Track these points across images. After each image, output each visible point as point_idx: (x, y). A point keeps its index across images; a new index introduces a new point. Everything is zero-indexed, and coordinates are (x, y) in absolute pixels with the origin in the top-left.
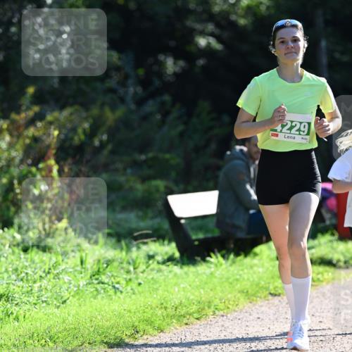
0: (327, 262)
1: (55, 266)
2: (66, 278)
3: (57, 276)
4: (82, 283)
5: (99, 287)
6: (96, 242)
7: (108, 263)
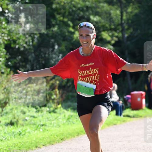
0: (128, 116)
1: (58, 117)
2: (60, 120)
3: (58, 120)
4: (65, 121)
5: (69, 122)
6: (68, 111)
7: (72, 116)
